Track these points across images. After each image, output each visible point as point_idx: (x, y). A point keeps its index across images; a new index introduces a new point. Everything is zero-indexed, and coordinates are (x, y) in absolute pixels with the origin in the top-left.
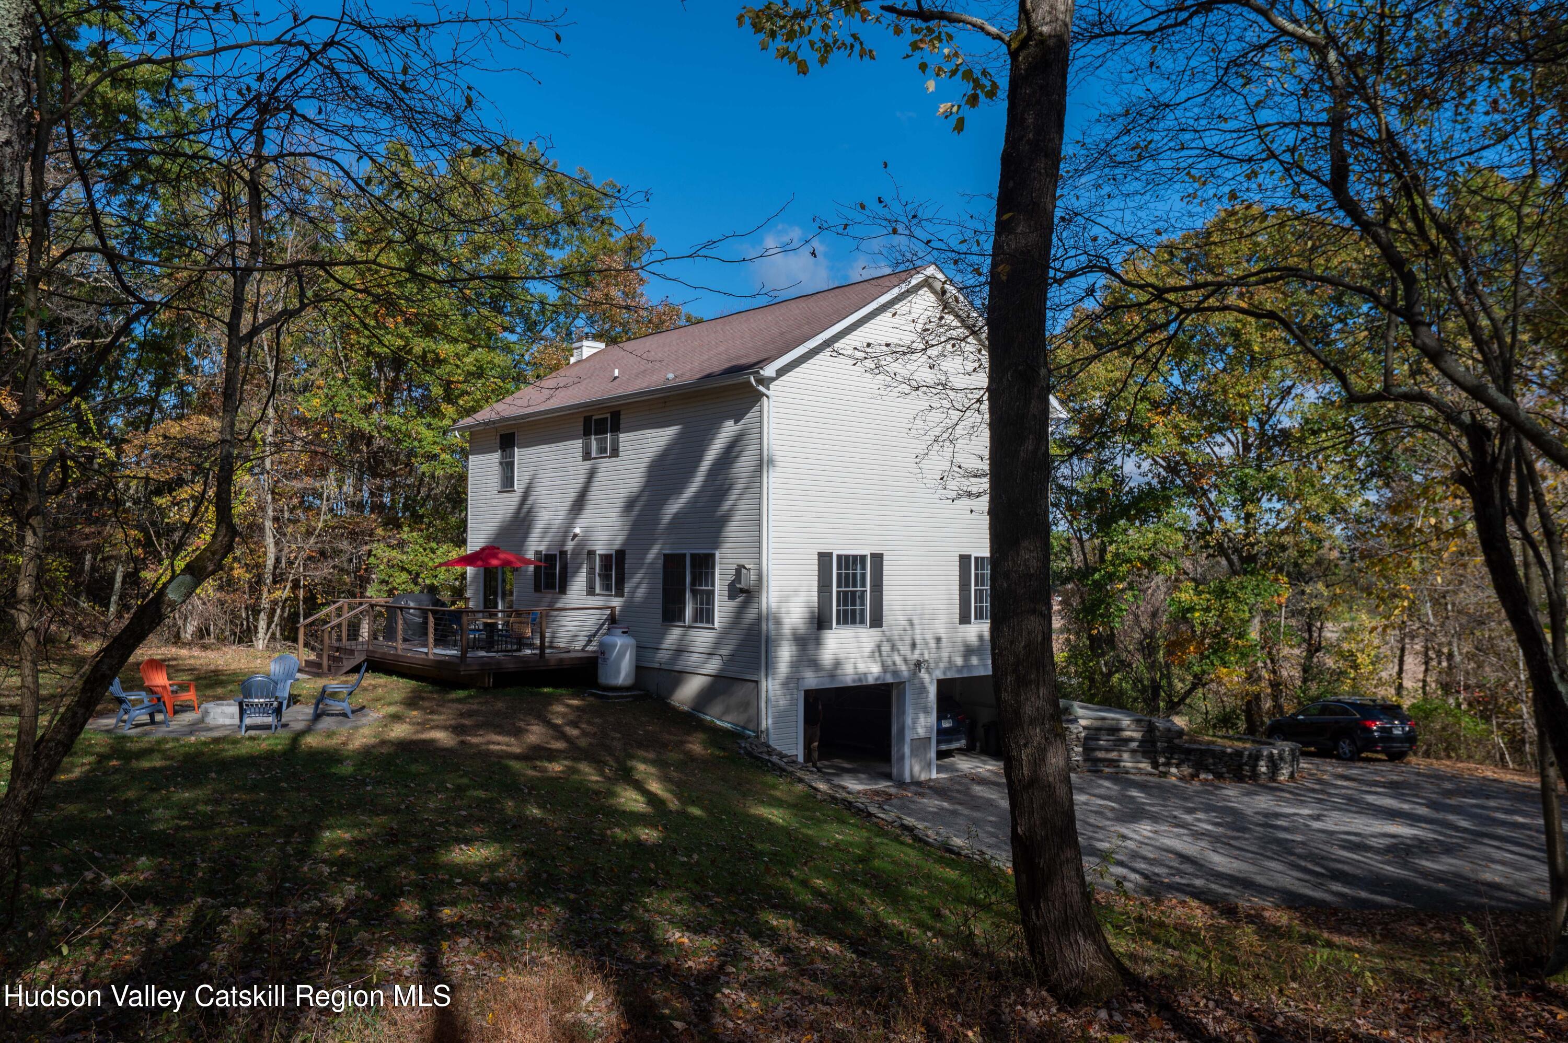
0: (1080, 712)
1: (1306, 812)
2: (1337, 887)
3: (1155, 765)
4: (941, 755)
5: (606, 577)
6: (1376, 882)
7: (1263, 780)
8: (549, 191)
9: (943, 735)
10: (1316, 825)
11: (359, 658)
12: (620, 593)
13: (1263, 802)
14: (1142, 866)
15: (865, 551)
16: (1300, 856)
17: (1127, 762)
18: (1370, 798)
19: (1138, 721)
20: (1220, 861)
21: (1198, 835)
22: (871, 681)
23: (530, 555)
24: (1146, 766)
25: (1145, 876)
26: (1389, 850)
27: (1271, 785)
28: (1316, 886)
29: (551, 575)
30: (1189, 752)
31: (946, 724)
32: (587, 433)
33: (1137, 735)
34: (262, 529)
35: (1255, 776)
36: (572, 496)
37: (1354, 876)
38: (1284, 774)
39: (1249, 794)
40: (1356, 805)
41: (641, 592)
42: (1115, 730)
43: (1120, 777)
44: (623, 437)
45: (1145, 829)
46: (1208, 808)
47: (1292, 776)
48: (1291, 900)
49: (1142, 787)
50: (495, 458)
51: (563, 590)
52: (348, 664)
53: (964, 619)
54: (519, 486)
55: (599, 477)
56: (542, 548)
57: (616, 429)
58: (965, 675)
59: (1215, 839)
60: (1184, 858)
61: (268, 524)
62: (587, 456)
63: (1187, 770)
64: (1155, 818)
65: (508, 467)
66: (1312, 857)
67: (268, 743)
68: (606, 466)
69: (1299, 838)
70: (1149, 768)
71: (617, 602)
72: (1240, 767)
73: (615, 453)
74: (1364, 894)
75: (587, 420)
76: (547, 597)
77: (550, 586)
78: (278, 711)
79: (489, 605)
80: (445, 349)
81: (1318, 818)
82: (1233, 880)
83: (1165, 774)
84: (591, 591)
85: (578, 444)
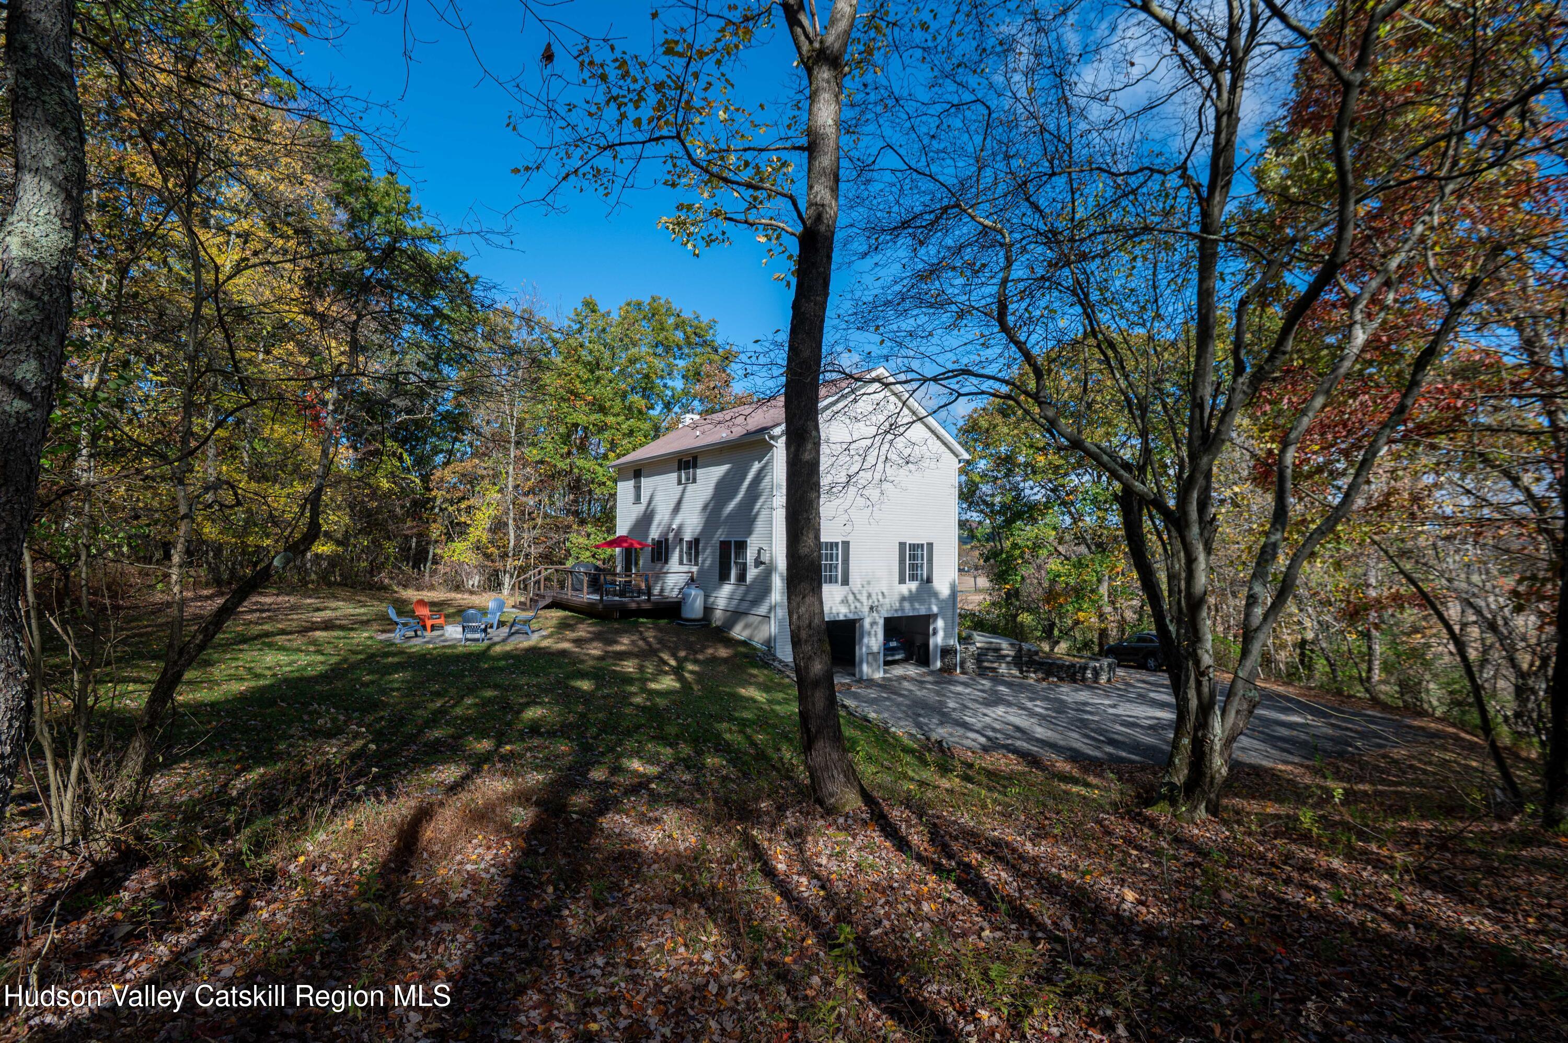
0: (978, 638)
1: (1107, 702)
2: (1109, 749)
3: (1021, 672)
4: (887, 663)
5: (689, 554)
6: (1135, 747)
7: (1089, 683)
8: (677, 327)
9: (888, 650)
10: (1111, 711)
11: (548, 601)
12: (696, 564)
13: (1083, 696)
14: (990, 734)
15: (839, 539)
16: (1092, 730)
17: (1003, 669)
18: (1152, 695)
19: (1012, 645)
20: (1040, 732)
21: (1032, 714)
22: (841, 618)
23: (649, 541)
24: (1015, 672)
25: (989, 738)
26: (1151, 727)
27: (1093, 685)
28: (1098, 748)
29: (660, 553)
30: (1041, 664)
31: (893, 644)
32: (679, 469)
33: (1012, 653)
34: (506, 524)
35: (1084, 679)
36: (672, 505)
37: (1123, 743)
38: (1103, 678)
39: (1077, 690)
40: (1143, 699)
41: (708, 563)
42: (997, 650)
43: (997, 679)
44: (699, 471)
45: (1000, 711)
46: (1046, 699)
47: (1109, 680)
48: (1075, 756)
49: (1009, 685)
50: (631, 483)
51: (666, 561)
52: (542, 604)
53: (902, 581)
54: (644, 500)
55: (687, 494)
56: (656, 537)
57: (695, 466)
58: (900, 614)
59: (1043, 717)
60: (1018, 729)
61: (511, 522)
62: (679, 483)
63: (1040, 675)
64: (1009, 704)
65: (638, 488)
66: (1101, 732)
67: (474, 647)
68: (691, 487)
69: (1096, 718)
70: (1017, 673)
71: (695, 569)
72: (1074, 674)
73: (694, 481)
74: (1124, 754)
75: (680, 461)
76: (659, 565)
77: (659, 559)
78: (485, 630)
79: (627, 568)
80: (610, 420)
81: (1114, 706)
82: (1043, 743)
83: (1026, 677)
84: (681, 563)
85: (674, 476)
